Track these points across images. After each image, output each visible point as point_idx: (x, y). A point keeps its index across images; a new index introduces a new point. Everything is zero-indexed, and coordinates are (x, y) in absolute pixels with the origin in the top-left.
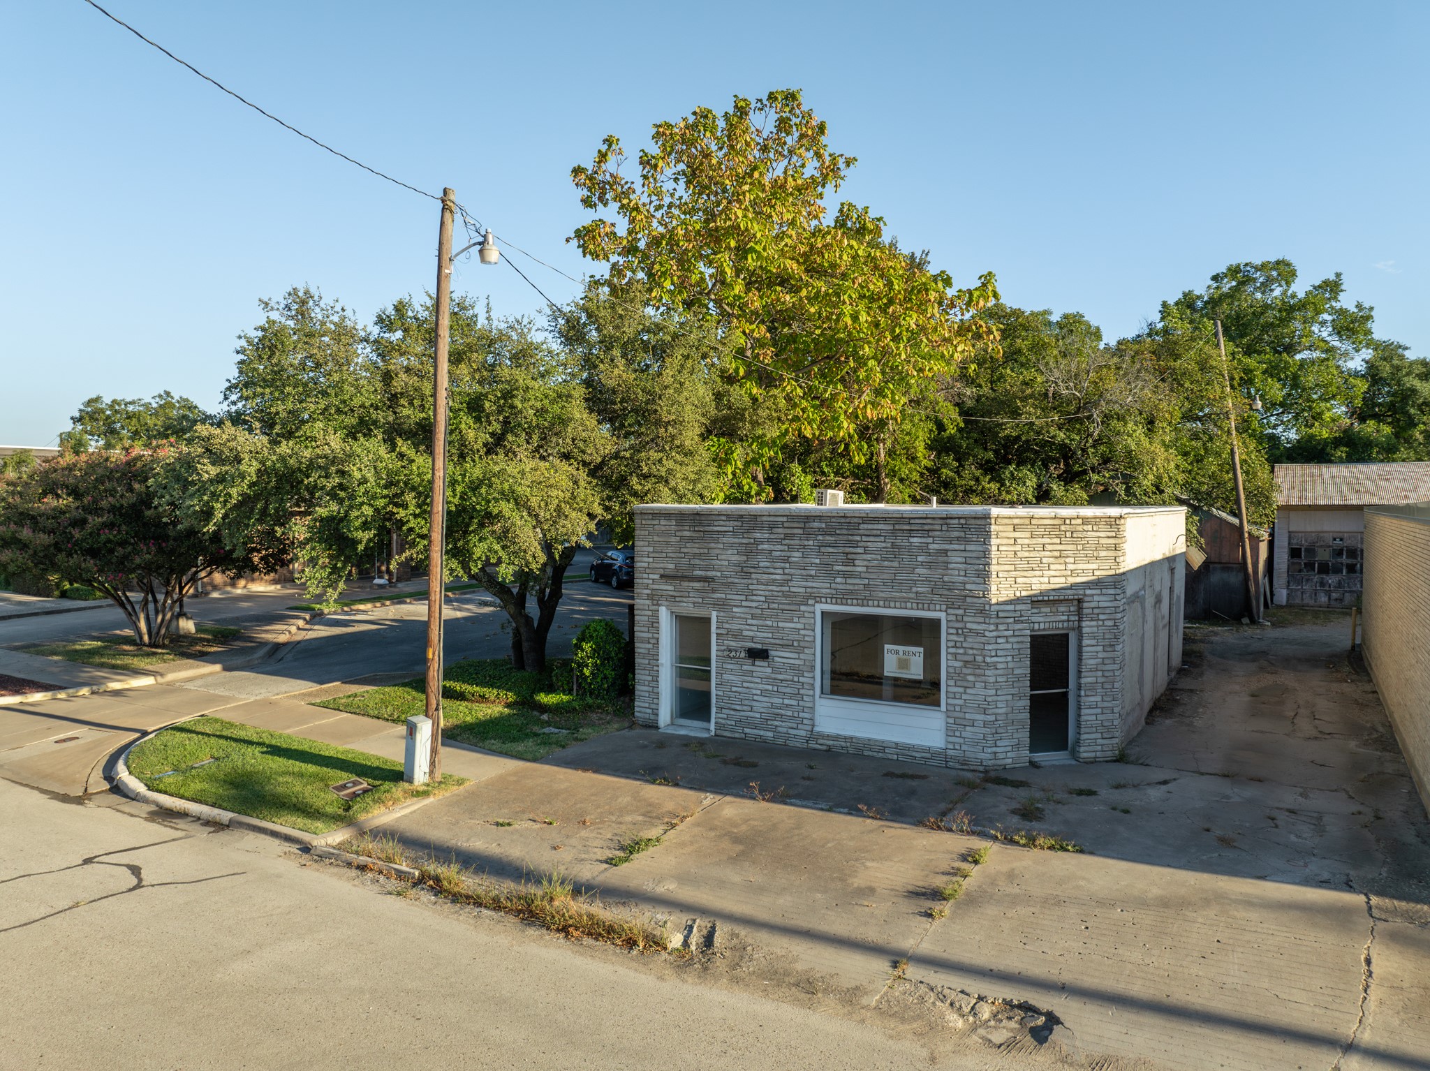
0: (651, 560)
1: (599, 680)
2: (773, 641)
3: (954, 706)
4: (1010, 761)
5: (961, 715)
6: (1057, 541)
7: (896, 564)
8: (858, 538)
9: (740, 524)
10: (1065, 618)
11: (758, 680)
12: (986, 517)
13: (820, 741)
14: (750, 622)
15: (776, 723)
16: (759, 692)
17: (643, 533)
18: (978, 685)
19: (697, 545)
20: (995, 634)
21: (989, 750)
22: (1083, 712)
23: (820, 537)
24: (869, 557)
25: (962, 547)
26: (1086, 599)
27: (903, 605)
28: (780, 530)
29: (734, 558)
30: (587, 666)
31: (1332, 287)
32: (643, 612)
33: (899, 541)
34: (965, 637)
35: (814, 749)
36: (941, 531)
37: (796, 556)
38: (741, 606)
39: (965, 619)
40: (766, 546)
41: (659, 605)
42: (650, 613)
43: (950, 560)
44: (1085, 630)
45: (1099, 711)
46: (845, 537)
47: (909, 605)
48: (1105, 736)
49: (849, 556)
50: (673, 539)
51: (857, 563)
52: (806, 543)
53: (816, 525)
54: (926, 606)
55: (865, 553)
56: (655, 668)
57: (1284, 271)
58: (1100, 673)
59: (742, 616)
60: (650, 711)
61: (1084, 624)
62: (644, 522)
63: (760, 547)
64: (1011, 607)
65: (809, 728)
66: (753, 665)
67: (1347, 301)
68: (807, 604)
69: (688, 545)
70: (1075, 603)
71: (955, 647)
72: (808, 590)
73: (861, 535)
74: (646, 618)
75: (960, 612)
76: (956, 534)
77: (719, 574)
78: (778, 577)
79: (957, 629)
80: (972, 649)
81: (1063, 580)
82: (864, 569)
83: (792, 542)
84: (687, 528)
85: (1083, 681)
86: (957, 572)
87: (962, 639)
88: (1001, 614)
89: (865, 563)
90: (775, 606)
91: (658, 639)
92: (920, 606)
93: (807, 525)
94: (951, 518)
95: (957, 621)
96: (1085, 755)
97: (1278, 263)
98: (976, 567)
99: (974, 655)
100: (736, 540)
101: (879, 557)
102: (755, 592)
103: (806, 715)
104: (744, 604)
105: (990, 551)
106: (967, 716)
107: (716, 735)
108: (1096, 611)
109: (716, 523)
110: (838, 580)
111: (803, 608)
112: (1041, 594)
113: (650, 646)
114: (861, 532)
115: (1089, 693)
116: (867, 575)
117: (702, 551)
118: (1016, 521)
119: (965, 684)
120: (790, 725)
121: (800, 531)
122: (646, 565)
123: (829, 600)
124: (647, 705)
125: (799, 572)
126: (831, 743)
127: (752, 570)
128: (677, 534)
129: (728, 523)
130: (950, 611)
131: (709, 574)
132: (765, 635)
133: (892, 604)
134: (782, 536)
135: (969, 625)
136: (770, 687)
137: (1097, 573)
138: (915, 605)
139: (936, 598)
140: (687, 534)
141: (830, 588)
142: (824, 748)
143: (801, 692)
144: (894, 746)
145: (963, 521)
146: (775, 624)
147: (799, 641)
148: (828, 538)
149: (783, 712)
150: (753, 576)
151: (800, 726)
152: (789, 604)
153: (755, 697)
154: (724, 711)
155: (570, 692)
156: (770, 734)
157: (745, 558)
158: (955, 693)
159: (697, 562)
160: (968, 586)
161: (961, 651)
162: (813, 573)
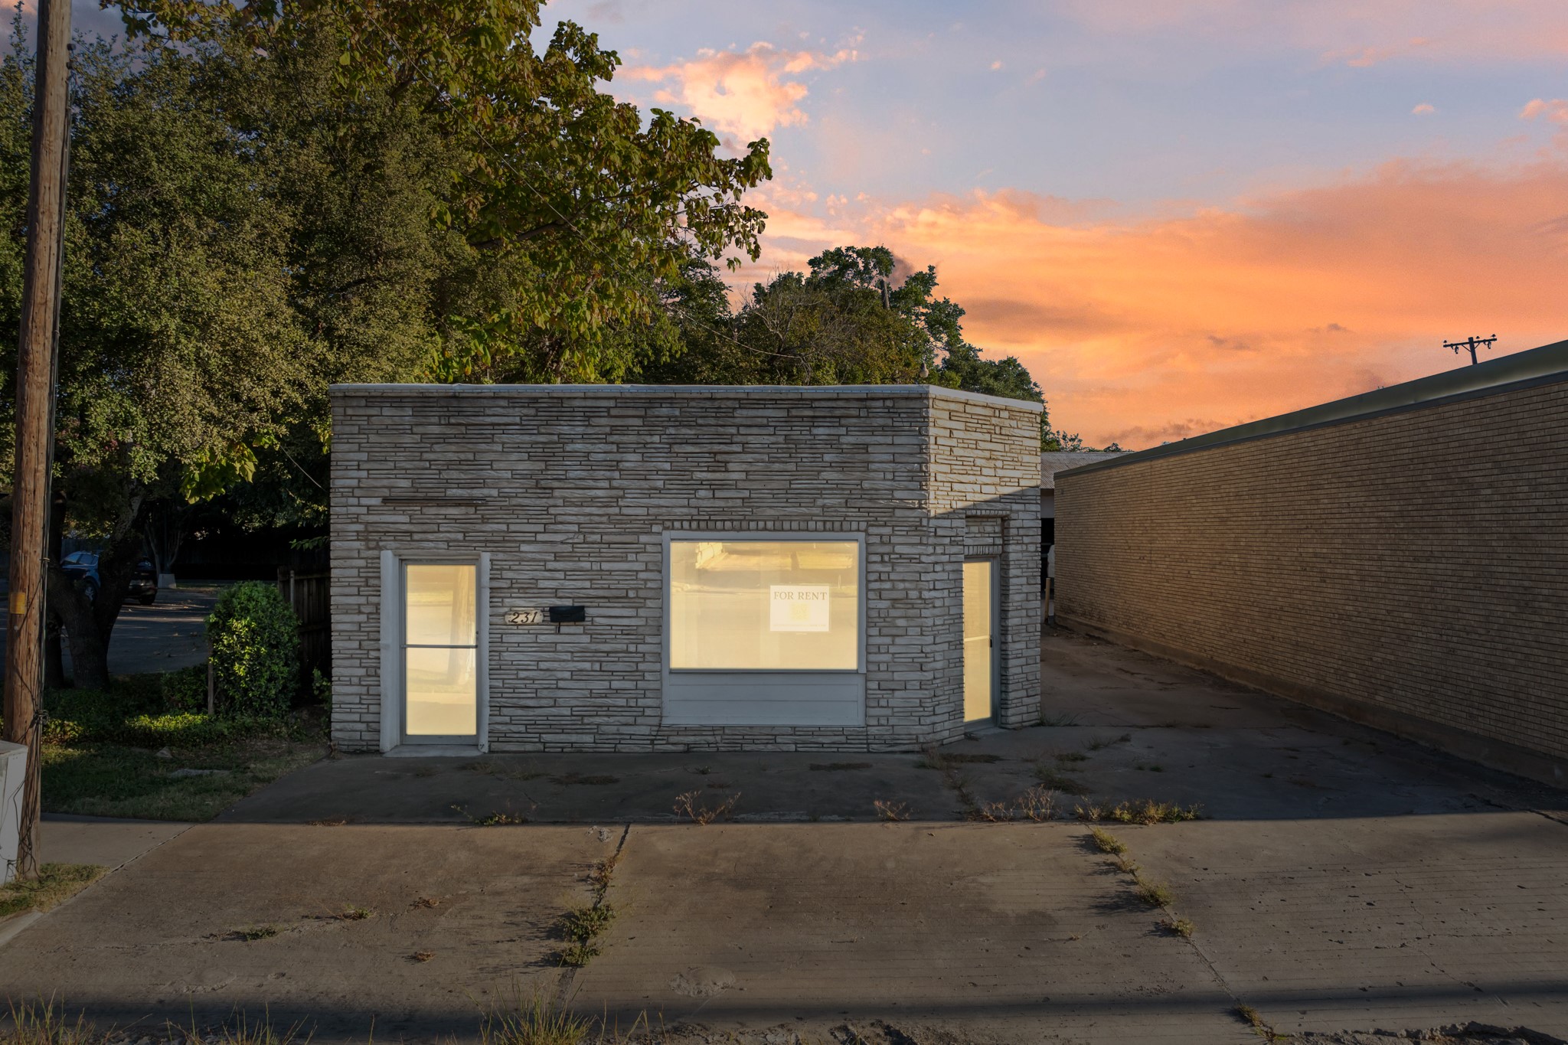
0: (364, 474)
1: (263, 682)
2: (593, 593)
3: (878, 663)
4: (946, 734)
5: (887, 676)
6: (987, 437)
7: (792, 467)
8: (733, 430)
9: (532, 412)
10: (990, 541)
11: (568, 656)
12: (923, 397)
13: (673, 739)
14: (550, 565)
15: (598, 720)
16: (567, 675)
17: (347, 429)
18: (911, 631)
19: (453, 448)
20: (932, 559)
21: (928, 721)
22: (1011, 663)
23: (672, 431)
24: (749, 457)
25: (889, 440)
26: (1014, 516)
27: (803, 525)
28: (603, 421)
29: (521, 466)
30: (240, 660)
31: (926, 280)
32: (349, 563)
33: (795, 434)
34: (893, 565)
35: (665, 753)
36: (859, 417)
37: (632, 460)
38: (536, 542)
39: (894, 540)
40: (578, 446)
41: (379, 548)
42: (362, 563)
43: (871, 458)
44: (1012, 556)
45: (1024, 660)
46: (713, 430)
47: (812, 525)
48: (1031, 693)
49: (719, 457)
50: (407, 439)
51: (731, 466)
52: (648, 439)
53: (664, 411)
54: (837, 525)
55: (744, 452)
56: (373, 654)
57: (881, 258)
58: (1024, 613)
59: (538, 556)
60: (362, 726)
61: (1011, 548)
62: (350, 411)
63: (569, 448)
64: (947, 523)
65: (655, 721)
66: (558, 632)
67: (936, 295)
68: (650, 533)
69: (436, 447)
70: (999, 521)
71: (880, 580)
72: (652, 511)
73: (738, 426)
74: (355, 572)
75: (887, 530)
76: (881, 421)
77: (495, 493)
78: (600, 493)
79: (882, 555)
80: (903, 581)
81: (991, 489)
82: (743, 476)
83: (625, 439)
84: (435, 420)
85: (1011, 622)
86: (881, 475)
87: (889, 569)
88: (940, 532)
89: (744, 467)
90: (597, 538)
91: (377, 606)
92: (829, 525)
93: (650, 412)
94: (873, 399)
95: (882, 543)
96: (1012, 719)
97: (877, 249)
98: (909, 467)
99: (906, 590)
100: (527, 438)
101: (766, 458)
102: (560, 519)
103: (649, 702)
104: (540, 537)
105: (927, 444)
106: (896, 676)
107: (491, 751)
108: (1022, 532)
109: (488, 412)
110: (702, 493)
111: (643, 538)
112: (975, 507)
113: (363, 618)
114: (737, 421)
115: (1016, 638)
116: (747, 485)
117: (462, 456)
118: (952, 406)
119: (894, 631)
120: (623, 720)
121: (638, 422)
122: (354, 483)
123: (686, 525)
124: (356, 717)
125: (637, 484)
126: (691, 739)
127: (556, 484)
128: (415, 430)
129: (511, 411)
130: (872, 530)
131: (477, 493)
132: (579, 584)
133: (786, 525)
134: (608, 430)
135: (897, 549)
136: (587, 666)
137: (1022, 483)
138: (820, 525)
139: (851, 513)
140: (436, 429)
141: (689, 506)
142: (681, 748)
143: (641, 667)
144: (790, 731)
145: (889, 403)
146: (596, 567)
147: (637, 589)
148: (684, 431)
149: (610, 701)
150: (557, 493)
151: (640, 720)
152: (620, 534)
153: (561, 684)
154: (505, 711)
155: (200, 708)
156: (589, 738)
157: (542, 466)
158: (879, 646)
159: (454, 474)
160: (898, 494)
161: (888, 585)
162: (660, 484)
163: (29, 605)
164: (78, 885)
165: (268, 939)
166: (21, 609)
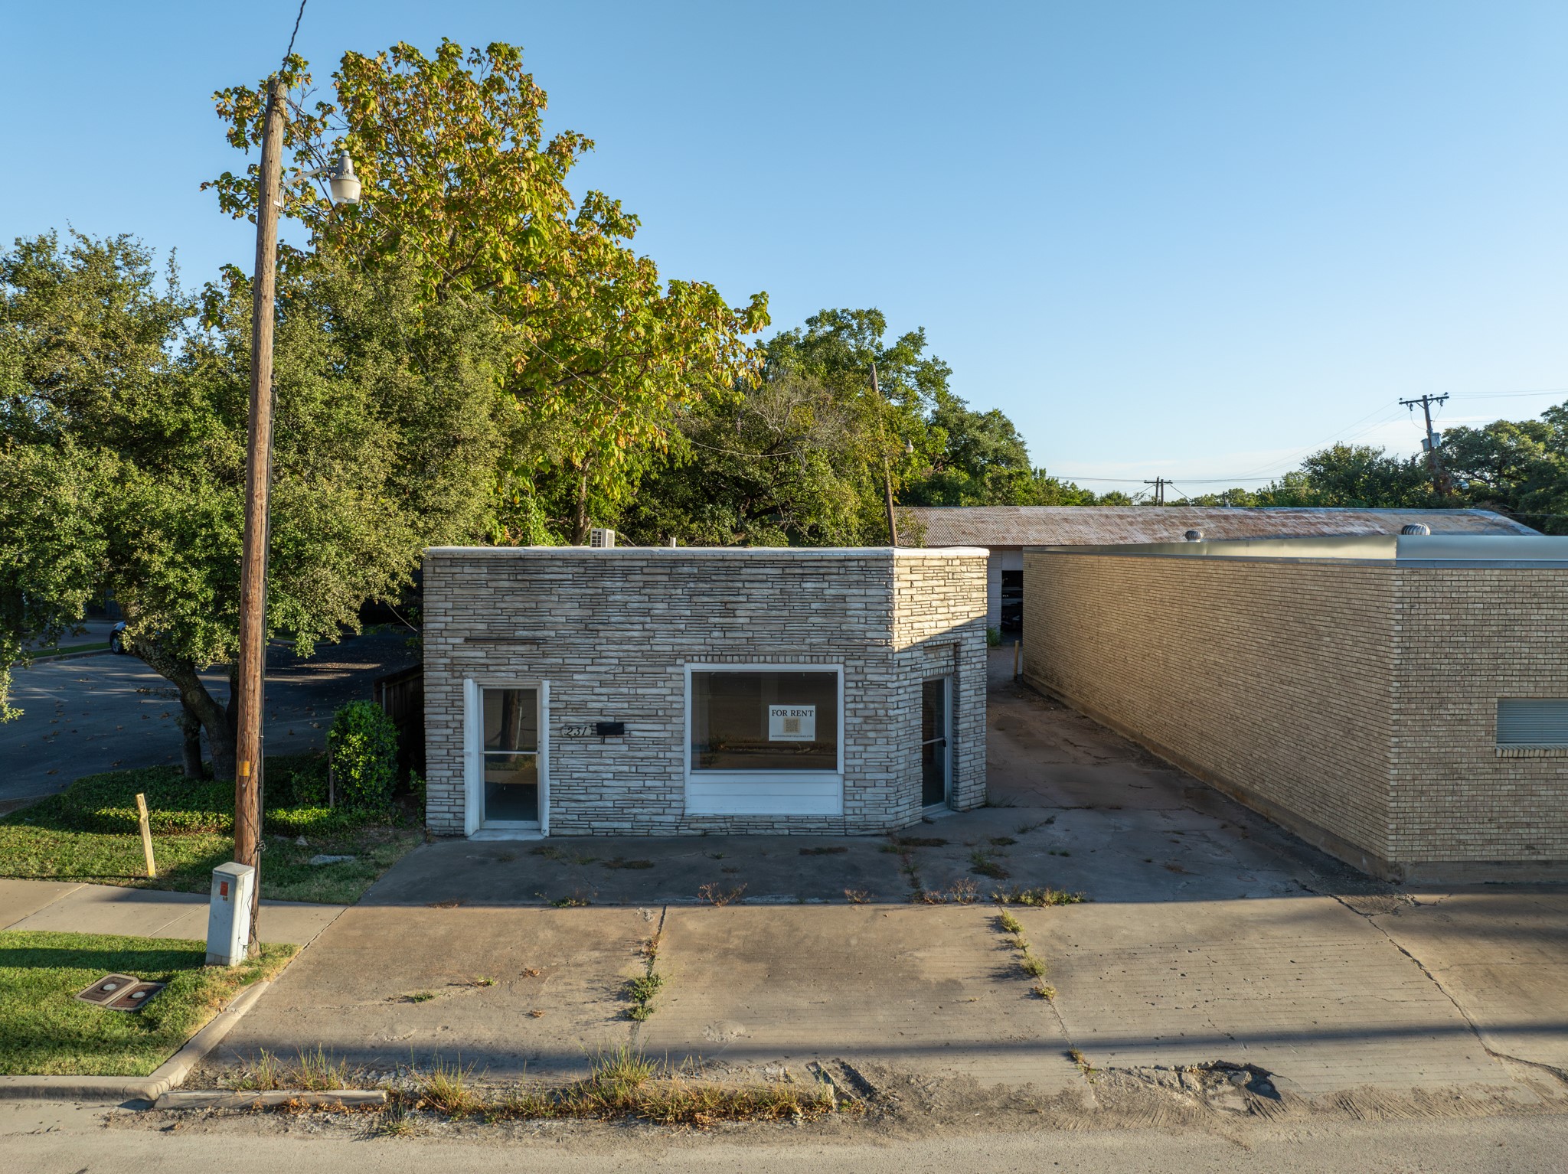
0: (450, 619)
1: (373, 783)
2: (630, 712)
3: (854, 767)
4: (907, 819)
5: (860, 776)
6: (942, 583)
7: (786, 613)
8: (740, 585)
9: (582, 570)
10: (945, 663)
11: (611, 761)
12: (890, 558)
13: (693, 826)
14: (597, 690)
15: (634, 811)
16: (610, 776)
17: (436, 584)
18: (879, 741)
19: (520, 599)
20: (896, 684)
21: (893, 811)
22: (961, 759)
23: (692, 585)
24: (752, 606)
25: (862, 592)
26: (964, 642)
27: (795, 659)
28: (638, 577)
29: (573, 613)
30: (356, 766)
31: (915, 340)
32: (439, 688)
33: (789, 587)
34: (865, 690)
35: (687, 836)
36: (838, 574)
37: (660, 608)
38: (585, 672)
39: (866, 670)
40: (618, 597)
41: (463, 678)
42: (449, 688)
43: (849, 606)
44: (962, 674)
45: (972, 756)
46: (724, 584)
47: (801, 659)
48: (977, 782)
49: (728, 606)
50: (483, 592)
51: (738, 613)
52: (673, 591)
53: (686, 570)
54: (821, 658)
55: (748, 602)
56: (458, 759)
57: (874, 320)
58: (972, 718)
59: (587, 683)
60: (450, 816)
61: (962, 668)
62: (438, 570)
63: (611, 598)
64: (908, 655)
65: (680, 812)
66: (604, 743)
68: (675, 665)
69: (507, 598)
70: (952, 647)
71: (855, 701)
72: (676, 648)
73: (744, 581)
74: (443, 696)
75: (861, 663)
76: (855, 578)
77: (553, 634)
78: (635, 634)
79: (857, 682)
80: (873, 702)
81: (946, 624)
82: (747, 620)
83: (655, 591)
84: (505, 577)
85: (961, 727)
86: (856, 620)
87: (862, 693)
88: (902, 663)
89: (749, 613)
90: (633, 669)
91: (461, 722)
92: (815, 659)
93: (674, 571)
94: (850, 560)
95: (857, 673)
96: (962, 804)
97: (869, 312)
98: (878, 613)
99: (875, 709)
100: (578, 591)
101: (765, 606)
102: (604, 654)
103: (674, 797)
104: (588, 669)
105: (892, 595)
106: (868, 776)
107: (551, 835)
108: (970, 654)
109: (547, 570)
110: (715, 634)
111: (670, 670)
112: (931, 639)
113: (450, 731)
114: (743, 577)
115: (965, 739)
116: (751, 627)
117: (527, 605)
118: (913, 563)
119: (866, 742)
120: (654, 811)
121: (666, 578)
122: (442, 626)
123: (703, 658)
124: (446, 809)
125: (664, 626)
126: (708, 825)
127: (601, 627)
128: (490, 584)
129: (565, 570)
130: (848, 663)
131: (539, 634)
132: (619, 705)
133: (782, 659)
134: (641, 584)
135: (869, 677)
136: (626, 769)
137: (971, 615)
138: (808, 659)
139: (833, 649)
140: (506, 584)
141: (705, 644)
142: (699, 832)
143: (668, 769)
144: (784, 819)
145: (862, 563)
146: (632, 692)
147: (665, 709)
148: (701, 585)
149: (644, 796)
150: (601, 634)
151: (667, 811)
152: (651, 666)
153: (606, 783)
154: (562, 804)
156: (628, 825)
157: (590, 612)
158: (854, 753)
159: (521, 619)
160: (869, 635)
161: (861, 706)
162: (682, 627)
163: (252, 769)
164: (286, 960)
165: (429, 1001)
166: (247, 773)
